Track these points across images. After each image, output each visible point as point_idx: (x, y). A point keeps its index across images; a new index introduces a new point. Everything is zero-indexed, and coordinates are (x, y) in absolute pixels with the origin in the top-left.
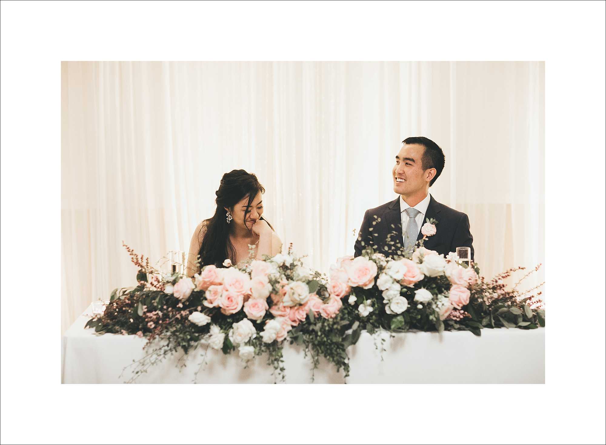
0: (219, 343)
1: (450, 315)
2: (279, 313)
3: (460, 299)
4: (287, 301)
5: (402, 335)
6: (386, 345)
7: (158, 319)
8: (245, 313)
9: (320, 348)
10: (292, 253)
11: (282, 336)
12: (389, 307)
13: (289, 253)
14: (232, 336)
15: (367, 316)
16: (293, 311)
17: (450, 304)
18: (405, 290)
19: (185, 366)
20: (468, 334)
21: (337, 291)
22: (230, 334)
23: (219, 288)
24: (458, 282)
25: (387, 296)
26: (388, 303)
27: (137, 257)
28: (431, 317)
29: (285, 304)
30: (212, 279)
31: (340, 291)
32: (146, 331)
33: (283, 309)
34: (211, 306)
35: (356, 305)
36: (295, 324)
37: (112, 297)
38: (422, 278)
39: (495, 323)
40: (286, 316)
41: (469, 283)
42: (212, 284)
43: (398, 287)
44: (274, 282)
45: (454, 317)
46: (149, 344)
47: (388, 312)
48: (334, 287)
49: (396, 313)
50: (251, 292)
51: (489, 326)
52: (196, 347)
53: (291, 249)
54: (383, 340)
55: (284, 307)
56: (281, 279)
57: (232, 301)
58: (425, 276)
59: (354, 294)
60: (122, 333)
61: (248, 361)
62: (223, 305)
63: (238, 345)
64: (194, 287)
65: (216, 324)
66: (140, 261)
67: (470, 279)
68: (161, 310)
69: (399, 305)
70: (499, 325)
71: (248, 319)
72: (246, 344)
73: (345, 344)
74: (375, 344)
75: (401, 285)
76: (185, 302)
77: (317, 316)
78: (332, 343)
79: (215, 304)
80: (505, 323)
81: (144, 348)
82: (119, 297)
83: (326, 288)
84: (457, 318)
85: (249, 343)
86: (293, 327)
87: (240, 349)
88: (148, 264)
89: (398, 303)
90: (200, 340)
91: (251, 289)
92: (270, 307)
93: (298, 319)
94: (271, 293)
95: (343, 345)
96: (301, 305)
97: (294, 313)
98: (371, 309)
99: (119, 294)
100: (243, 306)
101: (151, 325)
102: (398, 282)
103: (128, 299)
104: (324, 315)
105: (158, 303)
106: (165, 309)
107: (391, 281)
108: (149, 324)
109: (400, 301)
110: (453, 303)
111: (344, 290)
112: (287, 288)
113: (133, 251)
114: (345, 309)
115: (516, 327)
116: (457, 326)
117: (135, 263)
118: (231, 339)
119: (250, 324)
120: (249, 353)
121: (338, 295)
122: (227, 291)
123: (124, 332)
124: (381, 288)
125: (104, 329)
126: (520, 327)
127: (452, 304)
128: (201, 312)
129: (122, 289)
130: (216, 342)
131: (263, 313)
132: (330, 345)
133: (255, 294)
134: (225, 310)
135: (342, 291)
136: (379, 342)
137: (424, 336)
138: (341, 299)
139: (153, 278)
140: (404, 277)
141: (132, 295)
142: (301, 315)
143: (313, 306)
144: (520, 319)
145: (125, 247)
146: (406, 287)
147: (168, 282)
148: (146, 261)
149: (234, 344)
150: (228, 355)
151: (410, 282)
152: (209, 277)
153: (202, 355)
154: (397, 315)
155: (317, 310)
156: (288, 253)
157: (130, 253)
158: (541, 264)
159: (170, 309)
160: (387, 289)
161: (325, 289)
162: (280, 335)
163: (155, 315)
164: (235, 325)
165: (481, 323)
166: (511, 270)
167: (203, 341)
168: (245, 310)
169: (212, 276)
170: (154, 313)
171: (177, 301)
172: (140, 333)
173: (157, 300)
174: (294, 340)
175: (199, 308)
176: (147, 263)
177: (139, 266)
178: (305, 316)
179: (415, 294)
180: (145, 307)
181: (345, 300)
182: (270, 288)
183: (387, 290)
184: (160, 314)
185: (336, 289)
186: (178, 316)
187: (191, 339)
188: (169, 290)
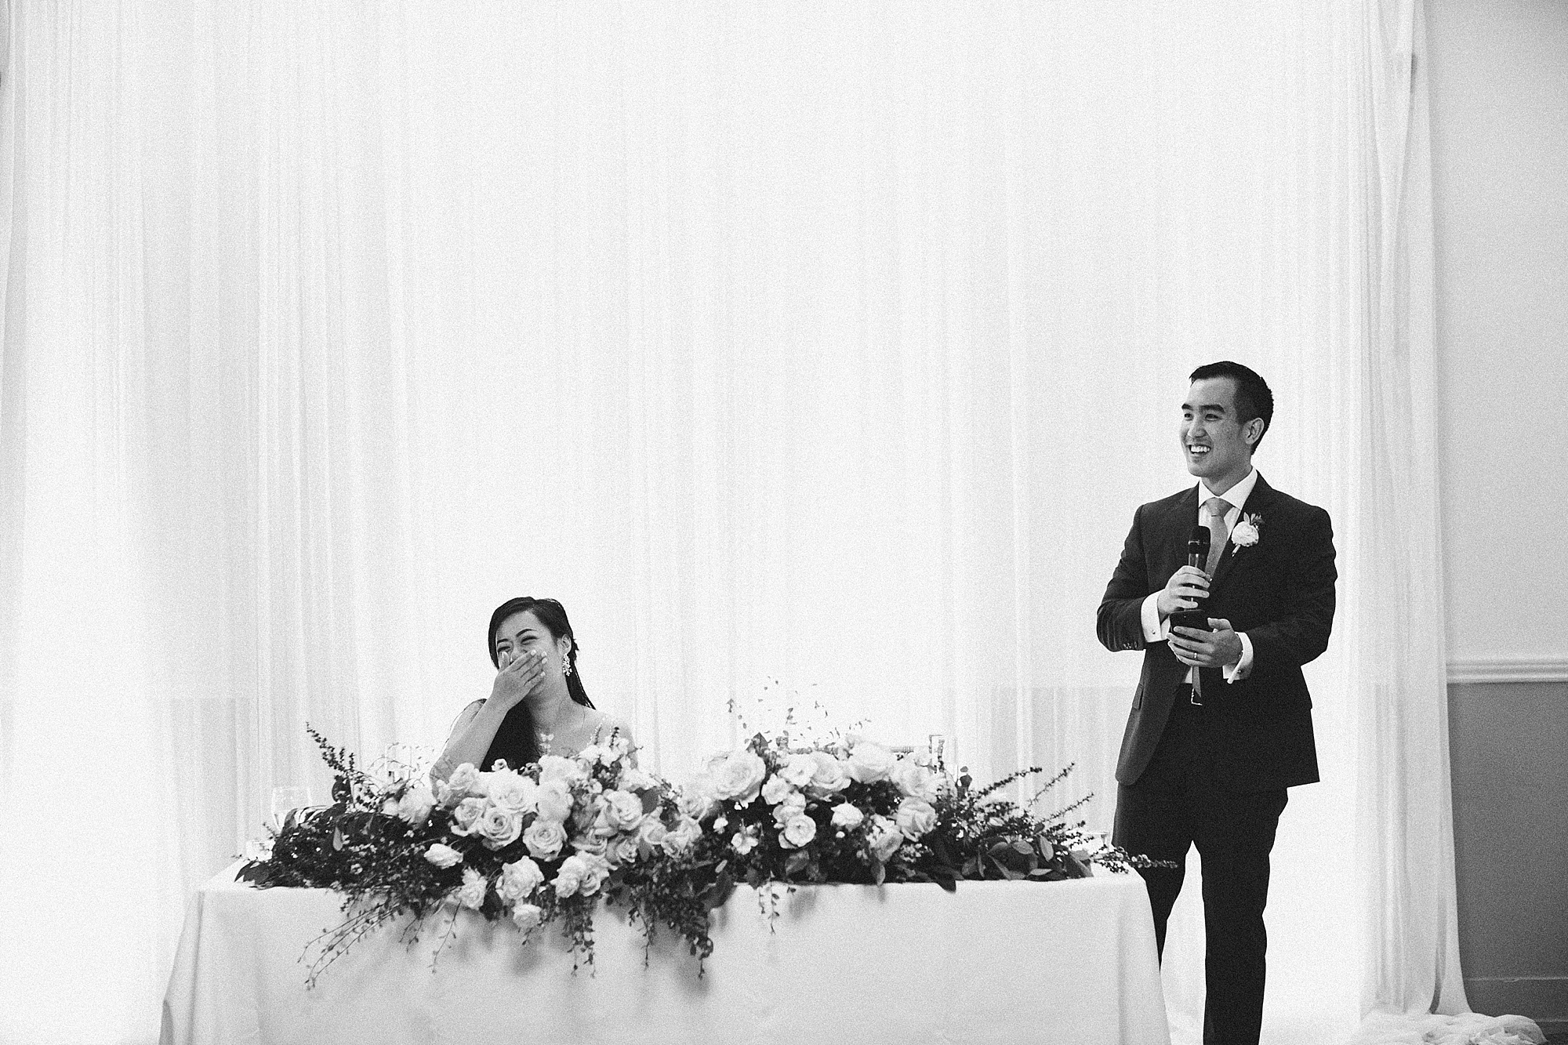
0: (478, 897)
1: (898, 852)
2: (589, 847)
3: (914, 822)
4: (601, 826)
5: (812, 888)
6: (782, 906)
7: (369, 857)
8: (525, 845)
9: (659, 908)
10: (617, 745)
11: (591, 888)
12: (784, 834)
13: (612, 744)
14: (501, 888)
15: (748, 854)
16: (613, 844)
17: (897, 832)
18: (814, 805)
19: (417, 940)
20: (933, 888)
21: (693, 810)
22: (499, 884)
23: (480, 802)
24: (913, 793)
25: (782, 816)
26: (783, 829)
27: (332, 751)
28: (859, 853)
29: (598, 832)
30: (468, 787)
31: (698, 809)
32: (348, 881)
33: (595, 841)
34: (464, 834)
35: (729, 834)
36: (615, 868)
37: (287, 823)
38: (847, 784)
39: (985, 871)
40: (601, 853)
41: (937, 796)
42: (467, 795)
43: (800, 800)
44: (577, 791)
45: (906, 856)
46: (352, 902)
47: (784, 845)
48: (689, 803)
49: (796, 846)
50: (538, 810)
51: (974, 876)
52: (437, 908)
53: (615, 738)
54: (774, 896)
55: (597, 837)
56: (592, 786)
57: (501, 824)
58: (852, 780)
59: (724, 815)
60: (303, 885)
61: (529, 931)
62: (485, 831)
63: (513, 902)
64: (435, 803)
65: (473, 868)
66: (338, 758)
67: (938, 790)
68: (376, 843)
69: (801, 831)
70: (993, 875)
71: (531, 858)
72: (526, 900)
73: (707, 904)
74: (761, 904)
75: (807, 797)
76: (418, 830)
77: (656, 854)
78: (681, 899)
79: (471, 830)
80: (1004, 871)
81: (343, 909)
82: (299, 824)
83: (676, 806)
84: (912, 858)
85: (533, 898)
86: (610, 871)
87: (515, 910)
88: (353, 765)
89: (799, 827)
90: (445, 896)
91: (537, 804)
92: (571, 837)
93: (622, 859)
94: (572, 810)
95: (702, 906)
96: (627, 833)
97: (615, 848)
98: (753, 842)
99: (299, 819)
100: (522, 835)
101: (356, 869)
102: (801, 791)
103: (316, 826)
104: (668, 851)
105: (370, 832)
106: (382, 843)
107: (787, 788)
108: (353, 867)
109: (803, 824)
110: (904, 831)
111: (705, 805)
112: (600, 802)
113: (325, 740)
114: (707, 839)
115: (1025, 879)
116: (912, 873)
117: (329, 762)
118: (500, 893)
119: (535, 866)
120: (531, 916)
121: (695, 818)
122: (494, 806)
123: (308, 882)
124: (770, 801)
125: (273, 879)
126: (1033, 878)
127: (901, 832)
128: (447, 845)
129: (305, 809)
130: (472, 895)
131: (558, 847)
132: (678, 902)
133: (543, 813)
134: (490, 840)
135: (701, 811)
136: (767, 899)
137: (850, 891)
138: (700, 823)
139: (361, 789)
140: (811, 782)
141: (323, 818)
142: (627, 851)
143: (649, 836)
144: (1034, 864)
145: (311, 734)
146: (817, 801)
147: (388, 795)
148: (350, 759)
149: (505, 903)
150: (494, 923)
151: (825, 792)
152: (463, 784)
153: (446, 921)
154: (797, 850)
155: (657, 843)
156: (610, 744)
157: (320, 744)
158: (1073, 764)
159: (391, 843)
160: (781, 803)
161: (673, 807)
162: (587, 886)
163: (364, 850)
164: (506, 867)
165: (960, 869)
166: (1017, 774)
167: (450, 899)
168: (526, 840)
169: (467, 781)
170: (362, 847)
171: (405, 826)
172: (336, 883)
173: (368, 825)
174: (614, 897)
175: (444, 840)
176: (352, 763)
177: (335, 768)
178: (634, 855)
179: (833, 812)
180: (347, 836)
181: (707, 824)
182: (570, 801)
183: (780, 806)
184: (374, 849)
185: (691, 806)
186: (406, 853)
187: (427, 894)
188: (390, 809)
